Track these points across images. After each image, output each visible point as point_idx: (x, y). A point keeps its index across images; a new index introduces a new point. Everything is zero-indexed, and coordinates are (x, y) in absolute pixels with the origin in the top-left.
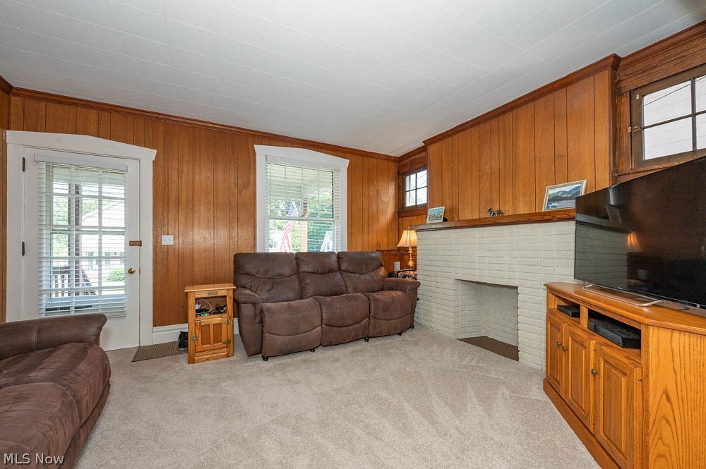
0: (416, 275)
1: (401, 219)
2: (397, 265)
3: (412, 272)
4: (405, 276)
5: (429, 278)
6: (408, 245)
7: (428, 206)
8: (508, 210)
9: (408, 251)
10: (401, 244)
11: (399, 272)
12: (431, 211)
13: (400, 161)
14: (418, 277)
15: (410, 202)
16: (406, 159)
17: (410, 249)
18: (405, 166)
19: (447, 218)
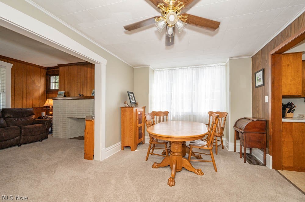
0: (52, 117)
1: (48, 94)
2: (44, 114)
3: (50, 116)
4: (46, 118)
5: (58, 118)
6: (49, 105)
7: (59, 90)
8: (85, 94)
9: (49, 108)
10: (45, 105)
11: (43, 116)
12: (59, 92)
13: (48, 69)
14: (53, 118)
15: (52, 87)
16: (51, 69)
17: (51, 107)
18: (50, 72)
19: (66, 95)
